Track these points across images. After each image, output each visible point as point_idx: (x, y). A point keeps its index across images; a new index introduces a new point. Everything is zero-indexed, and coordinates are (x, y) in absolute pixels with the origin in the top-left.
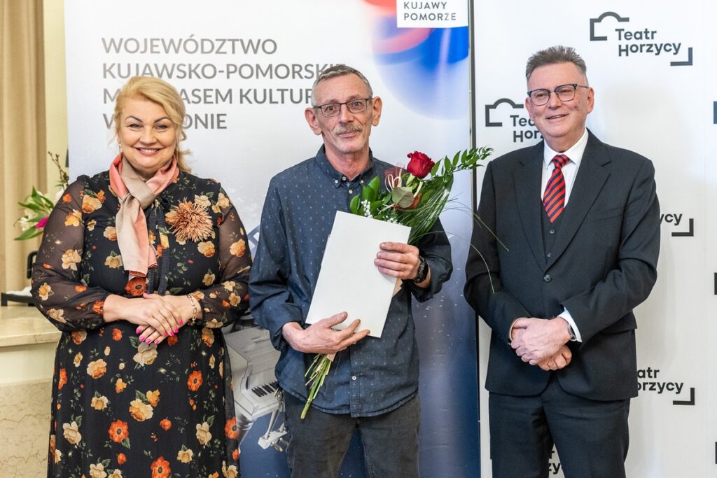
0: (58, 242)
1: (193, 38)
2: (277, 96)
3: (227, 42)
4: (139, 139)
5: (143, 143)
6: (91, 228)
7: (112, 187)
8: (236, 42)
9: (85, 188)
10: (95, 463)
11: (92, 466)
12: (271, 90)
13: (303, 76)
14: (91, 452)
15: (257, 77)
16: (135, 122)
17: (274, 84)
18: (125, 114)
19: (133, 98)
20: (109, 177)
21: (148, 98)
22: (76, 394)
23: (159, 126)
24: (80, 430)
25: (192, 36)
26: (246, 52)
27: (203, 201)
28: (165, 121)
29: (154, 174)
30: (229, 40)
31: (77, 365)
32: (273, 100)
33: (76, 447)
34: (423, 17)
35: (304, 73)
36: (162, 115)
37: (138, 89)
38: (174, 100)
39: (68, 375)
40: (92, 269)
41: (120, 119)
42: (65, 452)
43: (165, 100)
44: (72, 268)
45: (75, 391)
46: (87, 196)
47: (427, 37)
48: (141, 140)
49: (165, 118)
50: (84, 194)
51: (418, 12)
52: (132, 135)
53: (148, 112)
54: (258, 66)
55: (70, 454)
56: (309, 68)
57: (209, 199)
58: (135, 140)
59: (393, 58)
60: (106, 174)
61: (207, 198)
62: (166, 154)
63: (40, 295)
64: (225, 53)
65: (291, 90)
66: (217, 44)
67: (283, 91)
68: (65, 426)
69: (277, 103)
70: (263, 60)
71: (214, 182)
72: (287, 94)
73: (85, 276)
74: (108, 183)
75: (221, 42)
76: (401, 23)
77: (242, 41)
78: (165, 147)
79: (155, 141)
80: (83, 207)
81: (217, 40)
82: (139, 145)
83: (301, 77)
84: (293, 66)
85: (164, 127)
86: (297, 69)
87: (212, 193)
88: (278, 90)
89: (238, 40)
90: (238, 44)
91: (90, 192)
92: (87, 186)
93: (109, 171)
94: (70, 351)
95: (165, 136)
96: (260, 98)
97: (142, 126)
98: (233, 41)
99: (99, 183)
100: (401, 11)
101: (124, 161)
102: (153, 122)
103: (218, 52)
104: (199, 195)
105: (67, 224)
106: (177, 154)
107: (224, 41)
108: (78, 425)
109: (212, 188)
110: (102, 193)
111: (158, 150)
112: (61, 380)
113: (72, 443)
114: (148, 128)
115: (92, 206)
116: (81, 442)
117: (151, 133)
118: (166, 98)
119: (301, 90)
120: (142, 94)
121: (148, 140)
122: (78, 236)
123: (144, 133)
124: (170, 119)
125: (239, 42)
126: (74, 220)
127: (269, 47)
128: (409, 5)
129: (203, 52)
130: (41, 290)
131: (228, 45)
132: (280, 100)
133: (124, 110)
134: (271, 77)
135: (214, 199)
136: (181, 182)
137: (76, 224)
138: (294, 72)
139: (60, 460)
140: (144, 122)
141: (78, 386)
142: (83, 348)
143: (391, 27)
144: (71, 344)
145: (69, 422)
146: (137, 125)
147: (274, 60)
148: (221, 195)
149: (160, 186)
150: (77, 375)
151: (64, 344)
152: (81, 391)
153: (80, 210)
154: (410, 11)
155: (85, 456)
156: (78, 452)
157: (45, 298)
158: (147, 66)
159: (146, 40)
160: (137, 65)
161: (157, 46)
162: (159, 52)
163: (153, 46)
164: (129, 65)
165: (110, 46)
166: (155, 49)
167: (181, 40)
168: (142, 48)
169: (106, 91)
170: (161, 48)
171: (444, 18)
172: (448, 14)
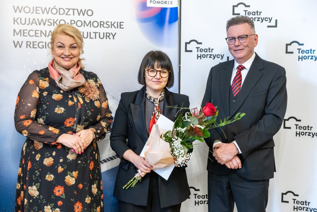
0: (29, 105)
1: (55, 7)
2: (93, 35)
3: (71, 10)
5: (65, 55)
6: (45, 95)
8: (75, 10)
10: (47, 206)
11: (45, 207)
12: (90, 33)
13: (105, 27)
14: (45, 201)
15: (84, 27)
16: (61, 45)
19: (60, 34)
20: (48, 71)
21: (67, 34)
22: (37, 173)
23: (72, 47)
25: (55, 6)
26: (79, 15)
27: (91, 82)
28: (75, 45)
30: (72, 9)
31: (38, 159)
32: (91, 37)
33: (35, 198)
34: (158, 2)
35: (105, 25)
36: (73, 42)
37: (62, 30)
38: (79, 35)
39: (32, 164)
40: (48, 114)
41: (53, 43)
42: (28, 200)
46: (41, 81)
47: (160, 11)
49: (75, 43)
50: (39, 79)
52: (59, 51)
54: (85, 21)
55: (31, 201)
56: (107, 23)
57: (94, 81)
59: (144, 20)
60: (47, 69)
62: (75, 60)
64: (70, 15)
65: (99, 33)
66: (66, 11)
67: (96, 33)
68: (30, 188)
69: (93, 38)
70: (87, 19)
71: (94, 73)
72: (97, 35)
73: (43, 117)
75: (68, 10)
76: (149, 5)
77: (77, 10)
78: (74, 57)
79: (70, 54)
80: (40, 86)
81: (66, 9)
82: (63, 56)
83: (104, 27)
85: (75, 47)
86: (102, 23)
87: (95, 78)
88: (93, 33)
89: (76, 9)
90: (76, 11)
91: (42, 78)
92: (40, 75)
94: (33, 153)
95: (75, 52)
96: (85, 36)
97: (64, 47)
99: (45, 74)
102: (69, 45)
103: (66, 14)
104: (90, 79)
107: (69, 9)
108: (37, 187)
109: (94, 76)
110: (47, 79)
111: (72, 58)
112: (29, 166)
113: (32, 195)
114: (67, 48)
115: (44, 85)
117: (69, 50)
118: (75, 34)
119: (104, 33)
120: (64, 32)
121: (67, 54)
124: (77, 44)
127: (90, 13)
129: (60, 14)
132: (94, 38)
134: (90, 27)
135: (96, 81)
138: (101, 25)
139: (26, 203)
140: (65, 45)
141: (38, 169)
143: (144, 6)
144: (34, 149)
145: (32, 186)
146: (62, 47)
147: (92, 19)
148: (98, 79)
150: (38, 164)
152: (39, 171)
158: (34, 19)
159: (33, 7)
160: (29, 19)
161: (39, 10)
162: (39, 13)
163: (36, 10)
164: (25, 19)
165: (17, 9)
166: (38, 12)
167: (50, 8)
168: (32, 11)
169: (14, 30)
170: (40, 11)
171: (167, 3)
172: (169, 2)
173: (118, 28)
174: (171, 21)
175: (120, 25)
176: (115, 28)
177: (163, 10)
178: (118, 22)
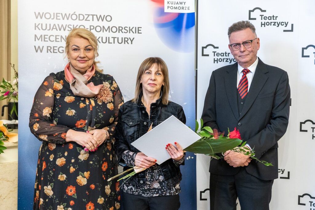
0: (42, 104)
1: (75, 13)
2: (111, 40)
3: (90, 16)
4: (78, 56)
5: (80, 57)
6: (58, 97)
7: (66, 78)
8: (94, 16)
9: (54, 79)
10: (60, 205)
11: (58, 206)
12: (109, 38)
13: (123, 32)
14: (58, 200)
15: (103, 32)
16: (76, 47)
17: (111, 35)
18: (71, 44)
19: (75, 37)
20: (64, 74)
21: (82, 37)
22: (51, 173)
23: (87, 49)
24: (53, 190)
25: (75, 12)
26: (98, 20)
27: (106, 84)
28: (90, 47)
29: (86, 72)
30: (91, 15)
31: (51, 160)
32: (110, 42)
33: (50, 197)
34: (176, 8)
35: (123, 30)
36: (88, 44)
37: (77, 33)
38: (93, 38)
39: (47, 164)
40: (60, 116)
41: (69, 47)
42: (44, 199)
43: (89, 37)
44: (47, 115)
45: (50, 172)
46: (55, 83)
47: (177, 17)
48: (79, 56)
49: (90, 45)
50: (54, 81)
51: (173, 6)
52: (75, 54)
53: (82, 43)
54: (103, 27)
55: (47, 200)
56: (126, 28)
57: (109, 84)
58: (76, 57)
59: (162, 25)
60: (63, 72)
61: (108, 83)
62: (90, 63)
63: (34, 129)
64: (89, 20)
65: (118, 38)
66: (86, 16)
67: (114, 38)
68: (45, 187)
69: (111, 43)
70: (106, 24)
71: (110, 76)
72: (116, 40)
73: (55, 119)
74: (64, 76)
75: (88, 16)
76: (166, 10)
77: (97, 15)
78: (90, 59)
79: (85, 56)
80: (54, 87)
81: (86, 15)
82: (79, 59)
83: (122, 32)
84: (119, 27)
85: (90, 50)
86: (121, 29)
87: (110, 81)
88: (112, 38)
89: (95, 15)
90: (95, 17)
91: (57, 80)
92: (55, 78)
93: (64, 71)
94: (48, 153)
95: (90, 54)
96: (104, 41)
97: (79, 50)
98: (93, 15)
99: (60, 76)
100: (166, 5)
101: (71, 66)
102: (84, 47)
103: (86, 20)
104: (105, 82)
105: (46, 95)
106: (94, 63)
107: (89, 15)
108: (51, 187)
109: (109, 79)
110: (62, 81)
111: (87, 61)
112: (43, 166)
113: (48, 195)
114: (82, 50)
115: (58, 87)
116: (53, 195)
117: (84, 53)
118: (90, 37)
119: (122, 38)
120: (79, 35)
121: (82, 56)
122: (51, 101)
123: (81, 53)
124: (92, 46)
125: (96, 16)
126: (49, 94)
127: (109, 18)
128: (170, 3)
129: (79, 20)
130: (34, 126)
131: (91, 17)
132: (113, 42)
133: (70, 43)
134: (109, 32)
135: (111, 84)
136: (96, 76)
137: (50, 95)
138: (119, 30)
139: (42, 203)
140: (80, 47)
141: (52, 169)
142: (54, 152)
143: (161, 12)
144: (48, 150)
145: (47, 186)
146: (77, 49)
147: (111, 24)
148: (114, 82)
149: (89, 77)
150: (51, 164)
151: (44, 150)
152: (53, 172)
153: (53, 89)
154: (170, 5)
155: (55, 202)
156: (51, 199)
157: (36, 130)
158: (55, 25)
159: (54, 13)
160: (50, 25)
161: (59, 16)
162: (60, 19)
163: (57, 16)
164: (46, 24)
165: (39, 15)
166: (58, 18)
167: (70, 14)
168: (52, 17)
169: (36, 36)
170: (61, 17)
171: (184, 9)
172: (186, 7)
173: (136, 33)
174: (188, 26)
175: (138, 30)
176: (133, 33)
177: (181, 16)
178: (136, 28)
